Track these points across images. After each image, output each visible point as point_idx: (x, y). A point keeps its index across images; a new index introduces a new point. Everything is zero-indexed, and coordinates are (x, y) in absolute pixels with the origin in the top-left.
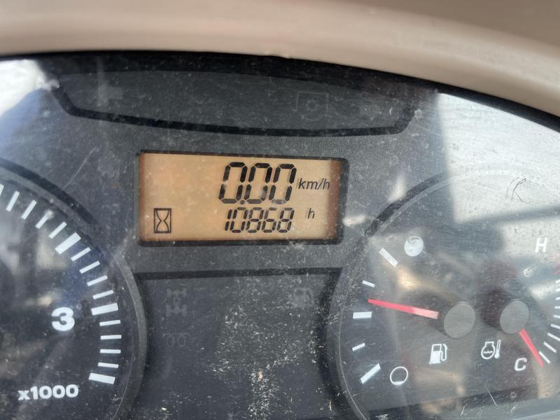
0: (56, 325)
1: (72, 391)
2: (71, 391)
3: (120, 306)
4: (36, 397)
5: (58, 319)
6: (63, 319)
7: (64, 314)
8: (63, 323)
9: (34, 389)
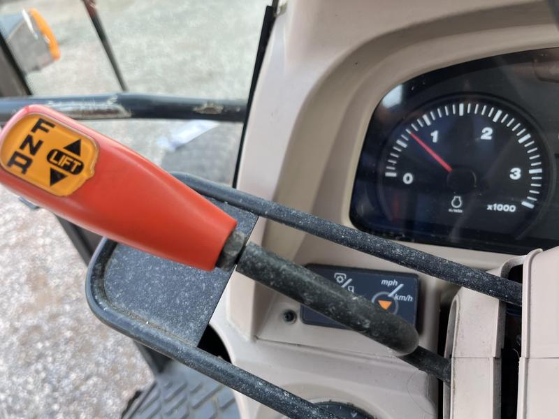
0: (512, 176)
1: (513, 209)
2: (511, 209)
3: (543, 170)
4: (495, 209)
5: (513, 173)
6: (515, 173)
7: (516, 171)
8: (515, 175)
9: (495, 205)
